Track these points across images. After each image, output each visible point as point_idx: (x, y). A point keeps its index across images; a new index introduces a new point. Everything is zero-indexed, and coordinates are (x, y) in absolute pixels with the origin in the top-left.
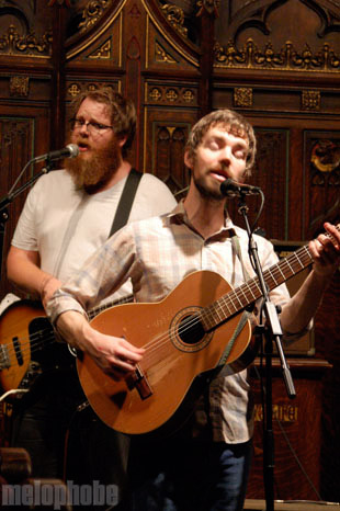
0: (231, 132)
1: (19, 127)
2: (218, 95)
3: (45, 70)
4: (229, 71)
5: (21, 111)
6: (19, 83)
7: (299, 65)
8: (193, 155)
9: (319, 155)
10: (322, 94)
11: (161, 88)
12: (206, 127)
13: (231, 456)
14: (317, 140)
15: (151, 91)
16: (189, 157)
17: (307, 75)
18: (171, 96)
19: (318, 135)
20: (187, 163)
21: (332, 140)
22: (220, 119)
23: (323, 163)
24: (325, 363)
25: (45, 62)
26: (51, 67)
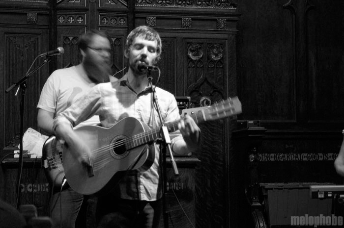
0: (146, 38)
1: (32, 39)
2: (138, 20)
3: (46, 9)
4: (144, 8)
5: (33, 31)
6: (32, 16)
7: (180, 4)
8: (128, 52)
9: (192, 51)
10: (192, 19)
11: (108, 17)
12: (134, 36)
13: (149, 209)
14: (190, 43)
15: (102, 19)
16: (127, 52)
17: (184, 10)
18: (113, 22)
19: (191, 41)
20: (126, 56)
21: (198, 43)
22: (141, 32)
23: (194, 55)
24: (197, 160)
25: (45, 5)
26: (49, 7)
